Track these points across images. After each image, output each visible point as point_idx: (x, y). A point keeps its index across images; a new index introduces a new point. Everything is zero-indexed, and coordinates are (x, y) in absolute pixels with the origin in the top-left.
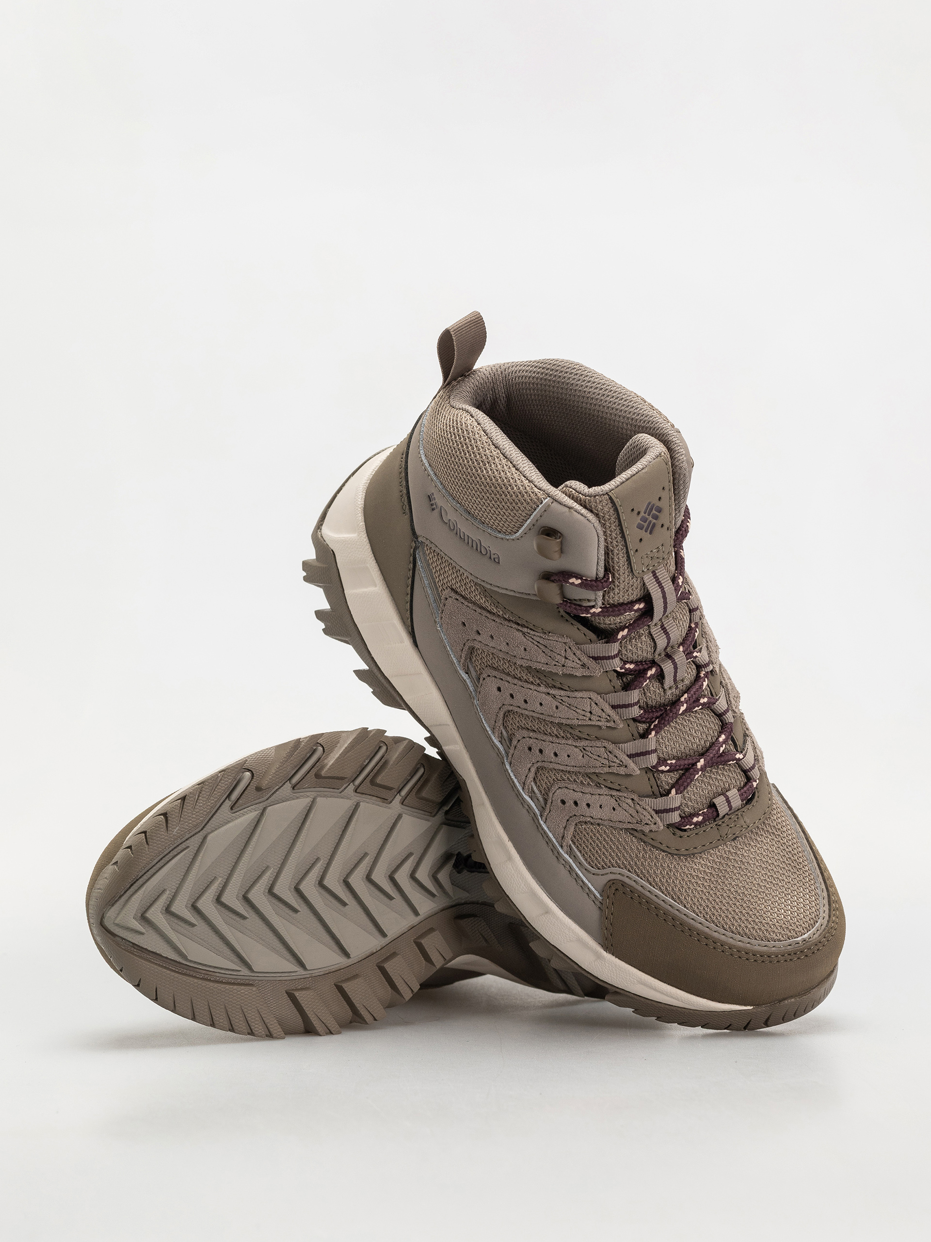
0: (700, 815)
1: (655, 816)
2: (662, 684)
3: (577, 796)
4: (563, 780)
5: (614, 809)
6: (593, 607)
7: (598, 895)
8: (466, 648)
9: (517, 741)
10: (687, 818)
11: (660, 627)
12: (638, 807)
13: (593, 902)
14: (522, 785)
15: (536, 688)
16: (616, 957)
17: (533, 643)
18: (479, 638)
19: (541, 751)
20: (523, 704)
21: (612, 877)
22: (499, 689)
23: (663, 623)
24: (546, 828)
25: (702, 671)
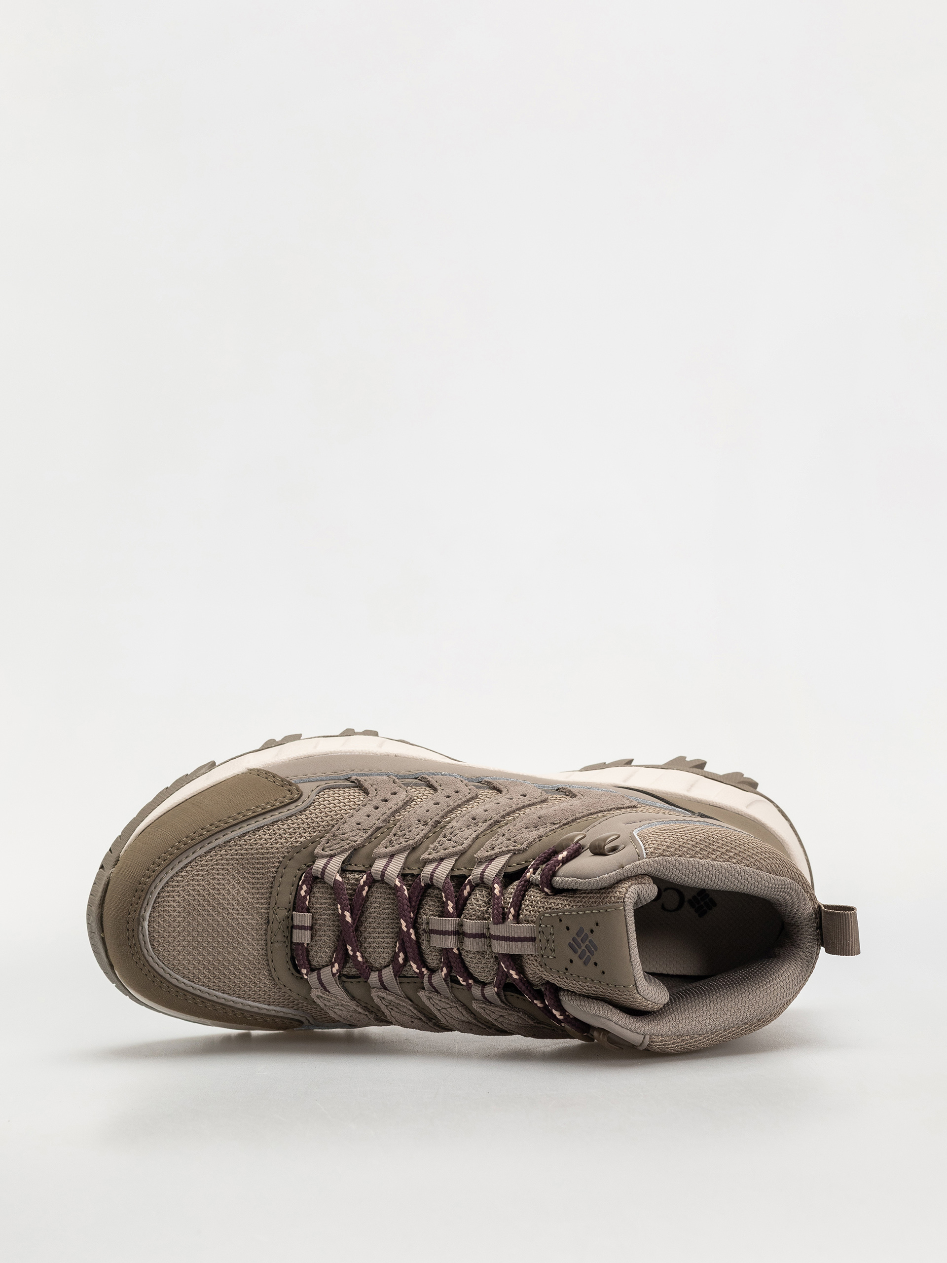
5: (358, 824)
11: (485, 933)
23: (487, 938)
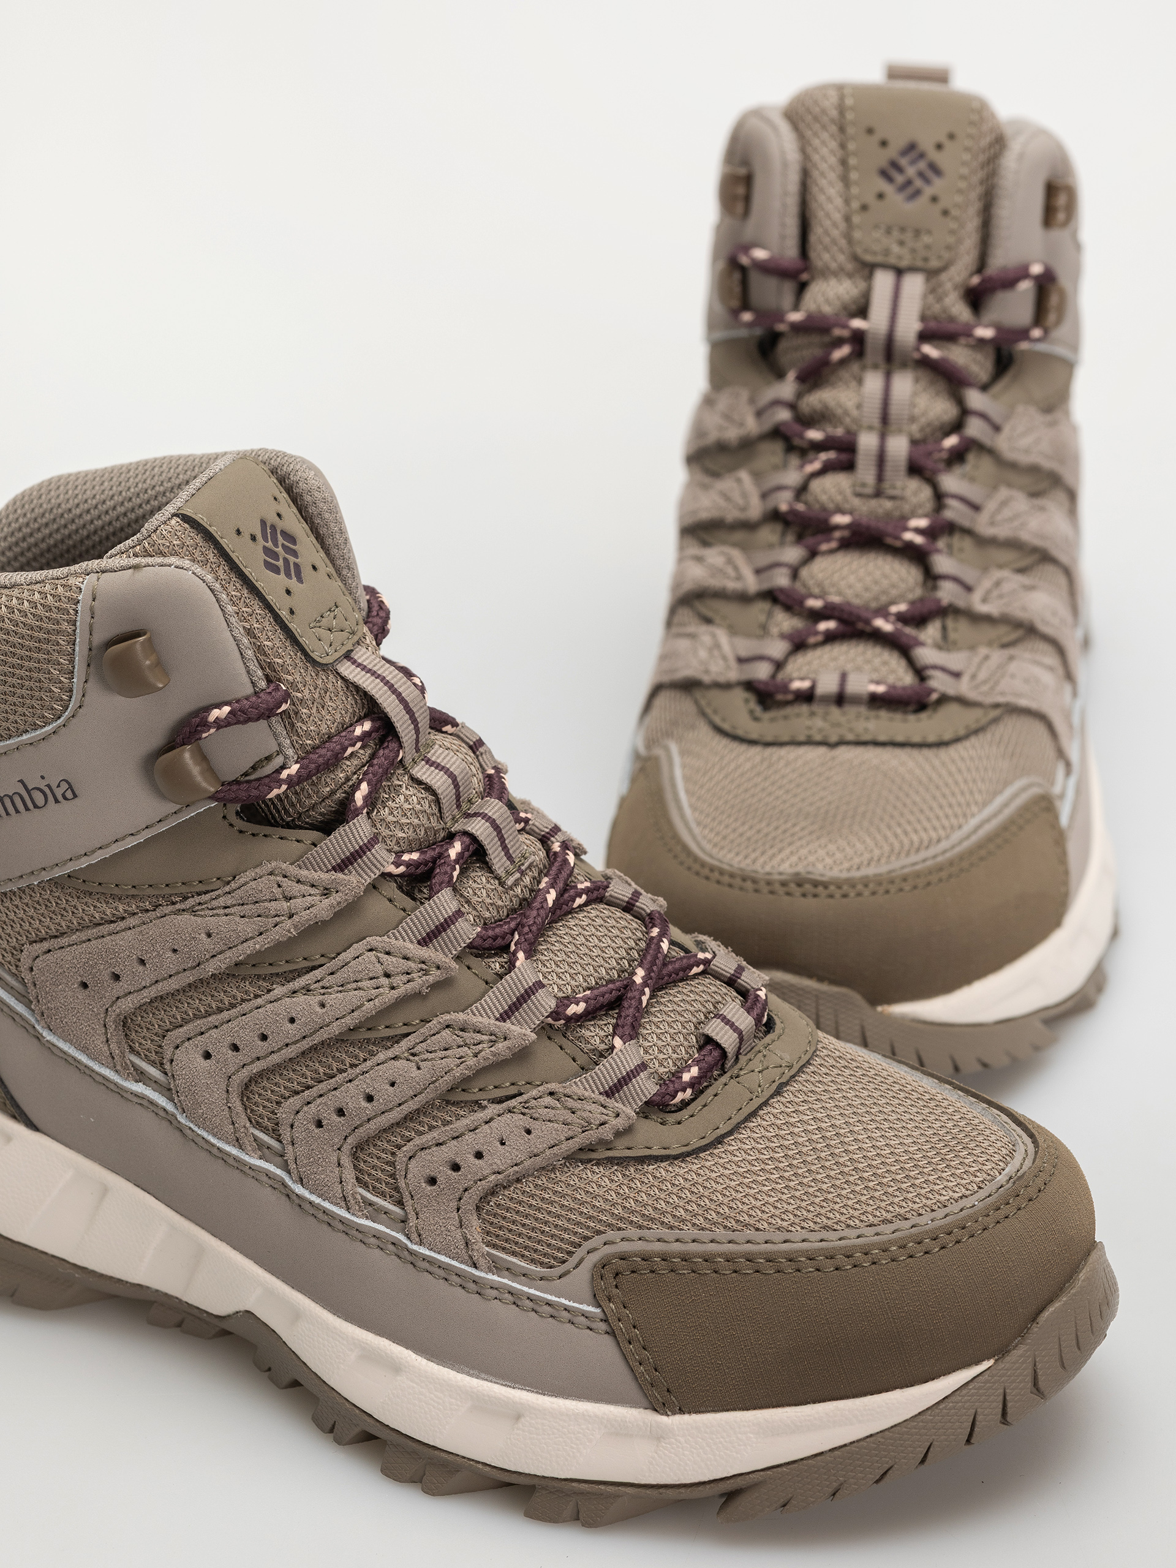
0: (690, 1066)
1: (610, 1102)
2: (490, 870)
3: (449, 1151)
4: (409, 1141)
5: (529, 1132)
6: (283, 767)
7: (591, 1309)
8: (111, 1026)
9: (289, 1129)
10: (670, 1082)
11: (423, 761)
12: (570, 1103)
13: (588, 1331)
14: (343, 1204)
15: (268, 997)
16: (689, 1413)
17: (218, 915)
18: (123, 986)
19: (341, 1112)
20: (262, 1047)
21: (594, 1258)
22: (207, 1056)
23: (426, 755)
24: (427, 1252)
25: (553, 843)
